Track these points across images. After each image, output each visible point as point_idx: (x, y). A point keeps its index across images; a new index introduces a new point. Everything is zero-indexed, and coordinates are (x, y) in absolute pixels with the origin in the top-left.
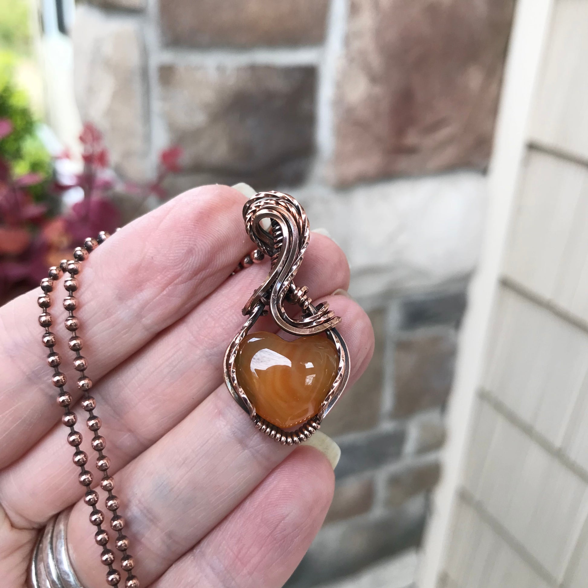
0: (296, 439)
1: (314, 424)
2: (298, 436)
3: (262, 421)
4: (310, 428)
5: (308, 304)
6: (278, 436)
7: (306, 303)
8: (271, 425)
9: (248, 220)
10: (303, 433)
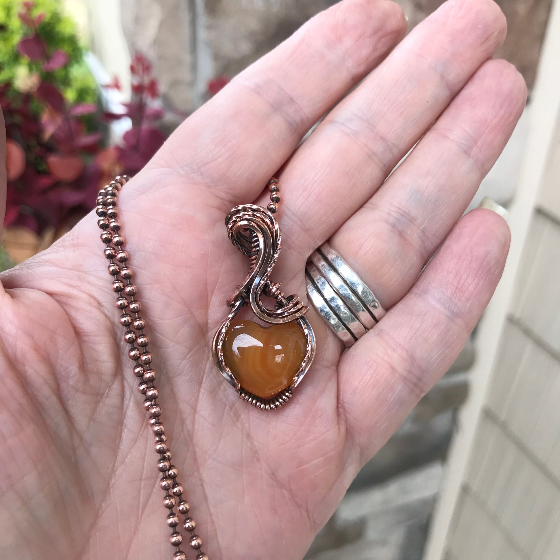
0: (272, 406)
1: (287, 394)
2: (274, 403)
3: (245, 392)
4: (284, 397)
5: (281, 298)
6: (258, 404)
7: (280, 296)
8: (252, 395)
9: (230, 229)
10: (278, 401)
